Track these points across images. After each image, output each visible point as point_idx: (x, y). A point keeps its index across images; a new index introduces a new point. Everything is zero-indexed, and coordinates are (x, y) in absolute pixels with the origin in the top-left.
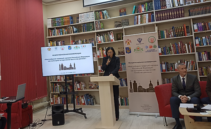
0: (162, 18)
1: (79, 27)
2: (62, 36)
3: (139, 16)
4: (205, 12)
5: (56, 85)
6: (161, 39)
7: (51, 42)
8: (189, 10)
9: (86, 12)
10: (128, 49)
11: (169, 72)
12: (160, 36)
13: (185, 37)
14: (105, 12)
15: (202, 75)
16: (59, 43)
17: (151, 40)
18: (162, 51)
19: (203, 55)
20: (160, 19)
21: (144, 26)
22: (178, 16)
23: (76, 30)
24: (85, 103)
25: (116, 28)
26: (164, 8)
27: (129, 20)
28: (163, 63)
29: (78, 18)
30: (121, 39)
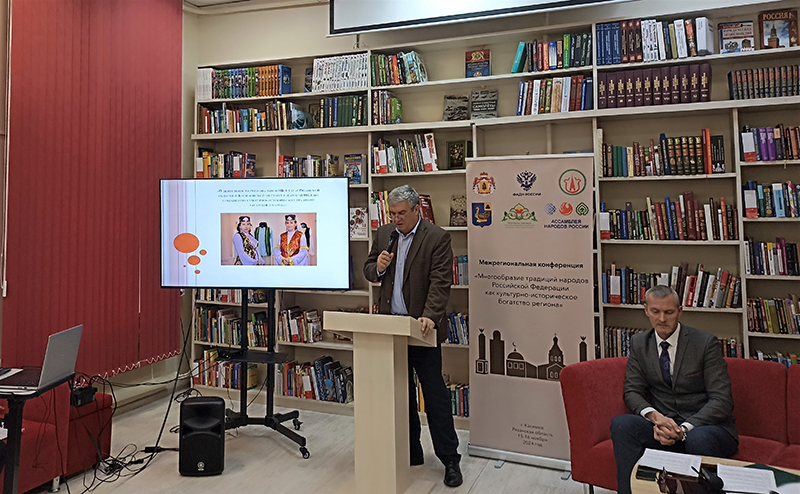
0: (621, 98)
1: (315, 109)
2: (246, 134)
3: (537, 83)
4: (790, 89)
5: (214, 315)
6: (613, 179)
7: (205, 154)
8: (730, 75)
9: (341, 55)
10: (482, 211)
11: (634, 306)
12: (610, 165)
13: (704, 176)
14: (408, 58)
15: (759, 331)
16: (236, 160)
17: (569, 183)
18: (611, 222)
19: (771, 253)
20: (616, 100)
21: (554, 123)
22: (686, 94)
23: (302, 117)
24: (314, 393)
25: (449, 119)
26: (632, 58)
27: (500, 95)
28: (613, 271)
29: (310, 72)
30: (462, 165)
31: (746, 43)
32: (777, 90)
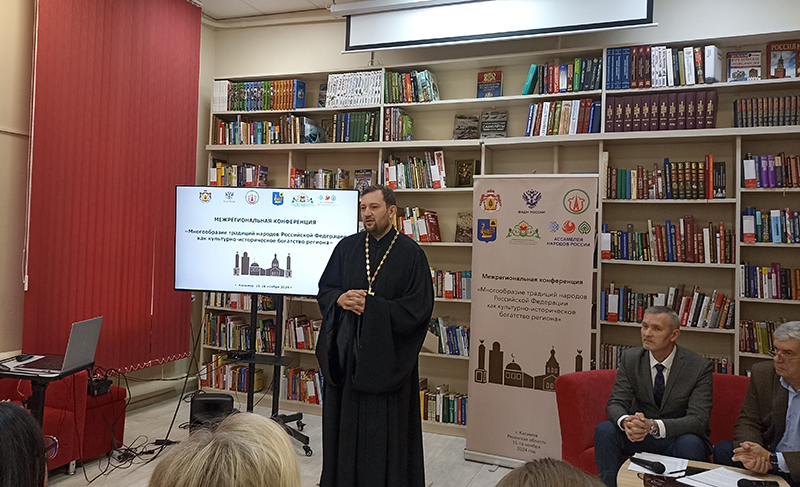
0: (628, 123)
1: (329, 124)
2: (259, 147)
3: (547, 105)
4: (793, 118)
5: (223, 321)
6: (616, 201)
7: (219, 165)
8: (735, 103)
9: (355, 72)
10: (487, 227)
11: (630, 324)
12: (614, 187)
13: (705, 201)
14: (422, 76)
15: (749, 352)
16: (249, 171)
17: (573, 202)
18: (612, 243)
19: (765, 277)
20: (623, 124)
21: (561, 146)
22: (692, 120)
23: (314, 131)
24: (317, 399)
25: (459, 138)
26: (641, 84)
27: (511, 117)
28: (612, 290)
29: (325, 88)
30: (469, 183)
31: (753, 73)
32: (781, 119)
